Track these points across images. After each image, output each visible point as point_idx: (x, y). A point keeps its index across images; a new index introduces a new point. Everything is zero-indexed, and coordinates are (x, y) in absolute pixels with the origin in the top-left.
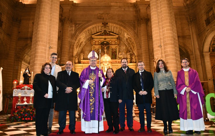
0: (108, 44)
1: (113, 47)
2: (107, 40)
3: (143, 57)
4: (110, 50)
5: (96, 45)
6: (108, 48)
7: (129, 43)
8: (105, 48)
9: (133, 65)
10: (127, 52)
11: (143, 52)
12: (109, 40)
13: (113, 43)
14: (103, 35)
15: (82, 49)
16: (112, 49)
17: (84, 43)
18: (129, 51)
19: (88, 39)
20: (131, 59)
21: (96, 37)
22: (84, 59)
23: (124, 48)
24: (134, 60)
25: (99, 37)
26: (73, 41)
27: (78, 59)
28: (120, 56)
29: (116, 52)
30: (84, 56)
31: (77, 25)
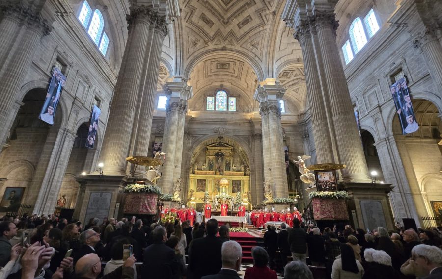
0: (222, 155)
1: (228, 158)
2: (221, 151)
3: (257, 172)
4: (225, 162)
5: (210, 156)
6: (222, 159)
7: (243, 156)
8: (220, 159)
9: (247, 178)
10: (241, 164)
11: (257, 167)
12: (223, 151)
13: (228, 154)
14: (218, 146)
15: (197, 159)
16: (226, 161)
17: (198, 154)
18: (243, 164)
19: (203, 149)
20: (245, 171)
21: (211, 148)
22: (198, 169)
23: (238, 159)
24: (248, 173)
25: (214, 148)
26: (190, 153)
27: (192, 169)
28: (234, 168)
29: (230, 163)
30: (198, 166)
31: (194, 138)
